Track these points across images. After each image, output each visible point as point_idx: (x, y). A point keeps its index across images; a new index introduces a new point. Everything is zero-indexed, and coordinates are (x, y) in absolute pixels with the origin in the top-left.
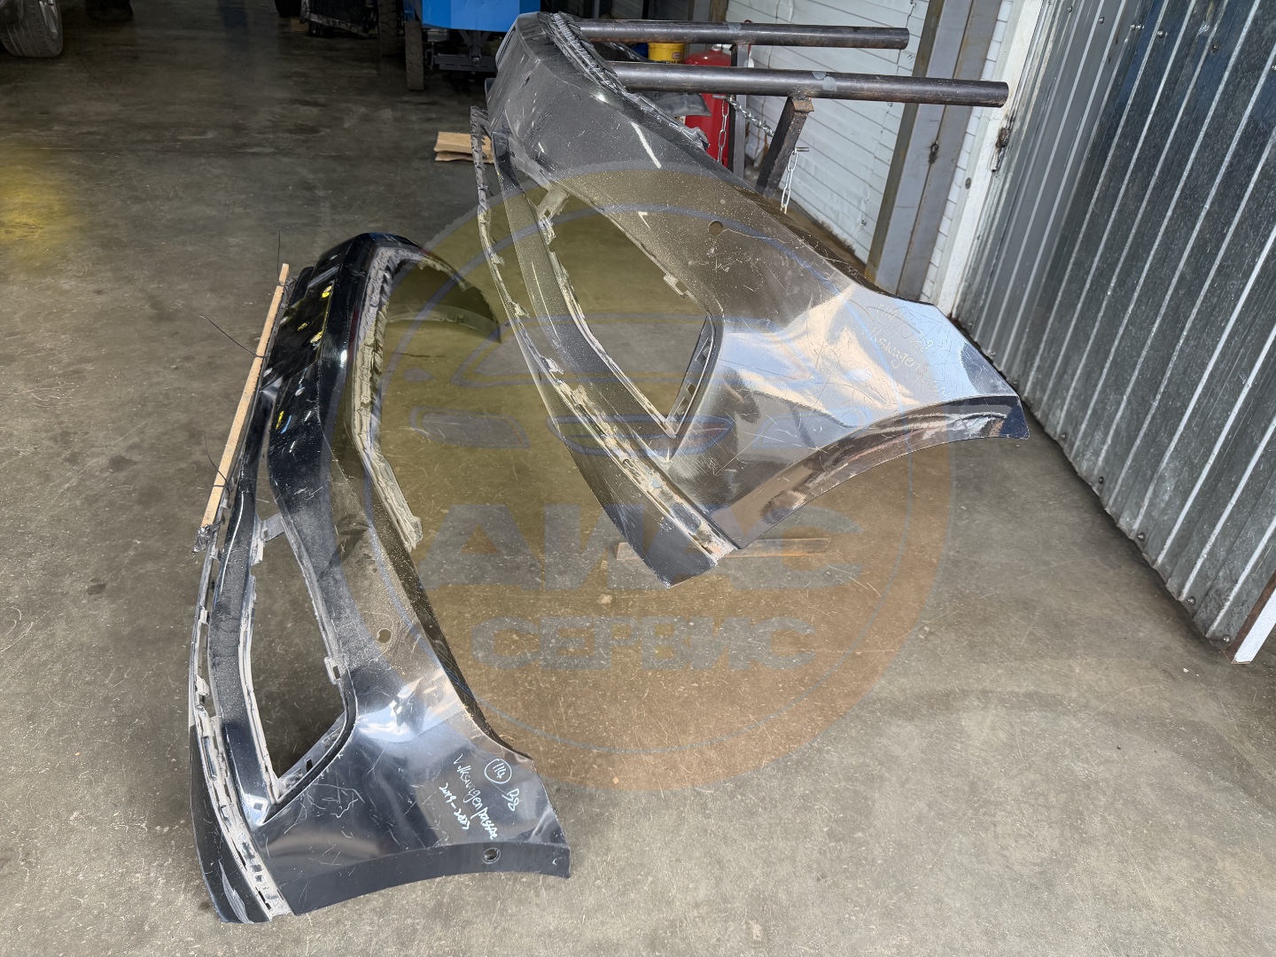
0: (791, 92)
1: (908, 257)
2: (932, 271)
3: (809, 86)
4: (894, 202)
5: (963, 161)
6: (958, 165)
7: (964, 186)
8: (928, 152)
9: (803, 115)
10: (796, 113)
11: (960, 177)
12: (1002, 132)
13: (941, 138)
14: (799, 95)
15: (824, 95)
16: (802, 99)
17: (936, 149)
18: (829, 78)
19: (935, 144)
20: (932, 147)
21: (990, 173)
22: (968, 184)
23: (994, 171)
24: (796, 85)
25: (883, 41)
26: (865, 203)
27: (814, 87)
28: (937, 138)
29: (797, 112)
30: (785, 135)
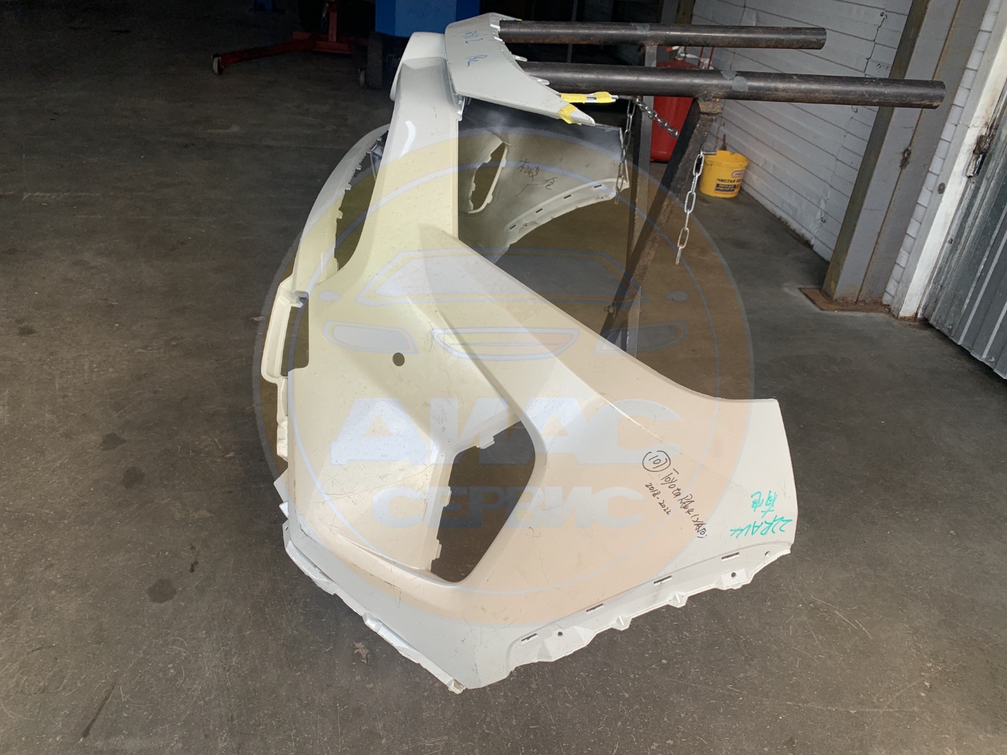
0: (697, 93)
1: (873, 257)
2: (897, 272)
3: (716, 86)
4: (862, 205)
5: (936, 166)
6: (930, 170)
7: (936, 191)
8: (901, 157)
9: (709, 117)
10: (702, 116)
11: (931, 181)
12: (980, 139)
13: (913, 144)
14: (706, 96)
15: (734, 96)
16: (709, 100)
17: (908, 155)
18: (739, 78)
19: (907, 150)
20: (904, 153)
21: (965, 179)
22: (941, 189)
23: (970, 177)
24: (700, 85)
25: (798, 41)
26: (826, 202)
27: (723, 87)
28: (910, 145)
29: (703, 113)
30: (690, 137)
